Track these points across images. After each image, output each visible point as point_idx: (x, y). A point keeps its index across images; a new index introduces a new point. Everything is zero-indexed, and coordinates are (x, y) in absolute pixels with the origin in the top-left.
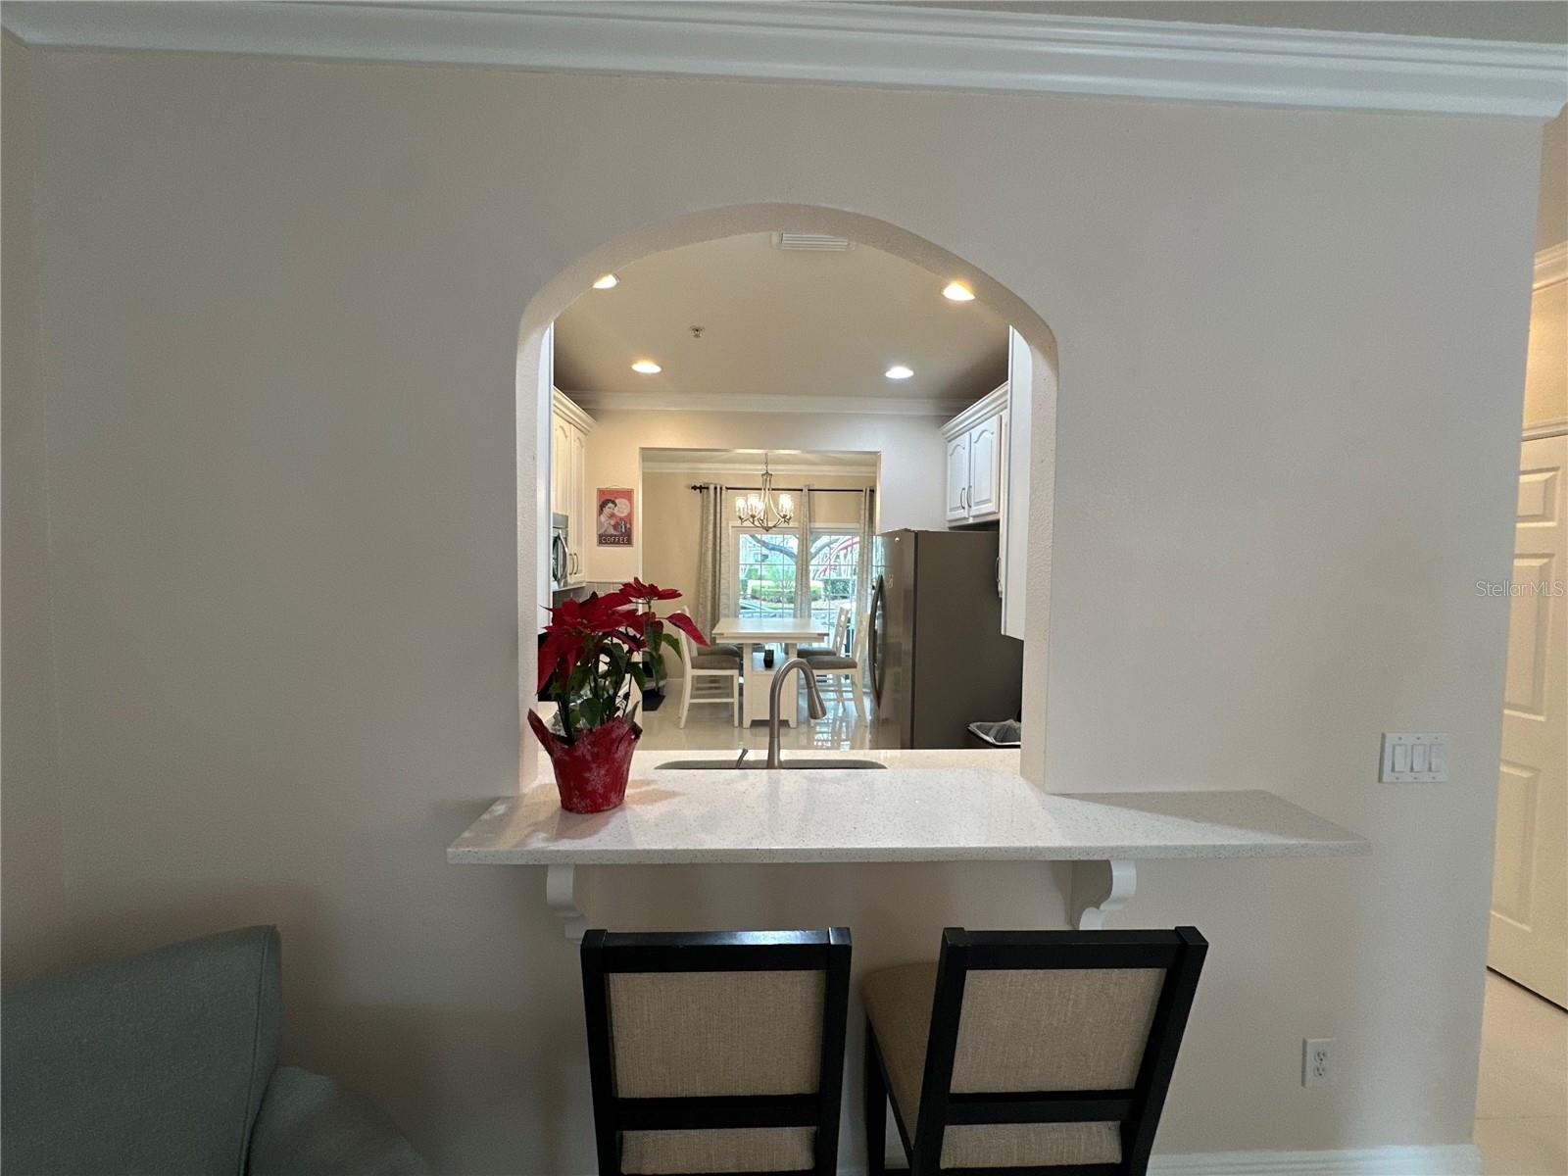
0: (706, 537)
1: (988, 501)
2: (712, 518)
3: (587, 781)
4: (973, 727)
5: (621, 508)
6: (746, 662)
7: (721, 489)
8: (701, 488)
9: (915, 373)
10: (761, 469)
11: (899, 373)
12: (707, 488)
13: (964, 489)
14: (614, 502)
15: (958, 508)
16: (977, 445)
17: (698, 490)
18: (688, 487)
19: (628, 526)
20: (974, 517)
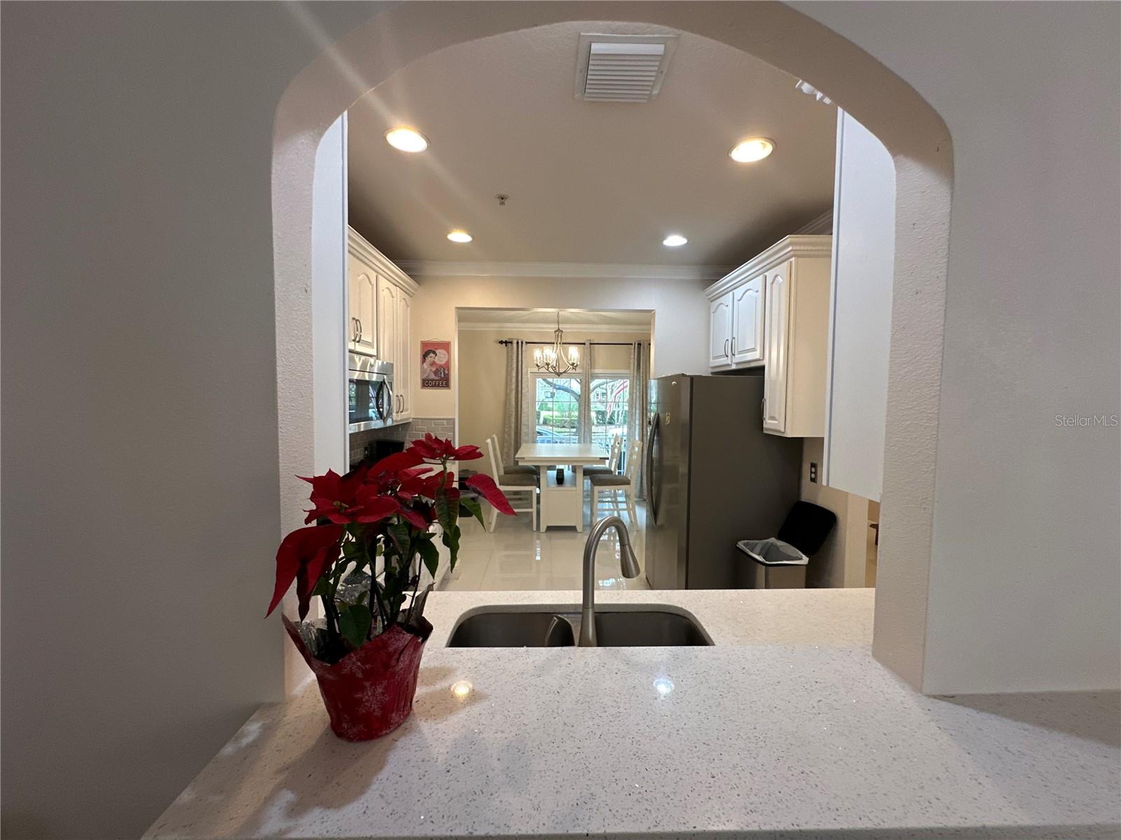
0: (511, 380)
1: (754, 350)
2: (515, 366)
3: (359, 702)
4: (741, 545)
5: (440, 358)
6: (542, 480)
7: (522, 343)
8: (506, 343)
9: (688, 241)
10: (555, 326)
11: (675, 241)
12: (511, 343)
13: (727, 340)
14: (434, 353)
15: (721, 356)
16: (740, 302)
17: (504, 344)
18: (496, 342)
19: (446, 372)
20: (737, 364)
